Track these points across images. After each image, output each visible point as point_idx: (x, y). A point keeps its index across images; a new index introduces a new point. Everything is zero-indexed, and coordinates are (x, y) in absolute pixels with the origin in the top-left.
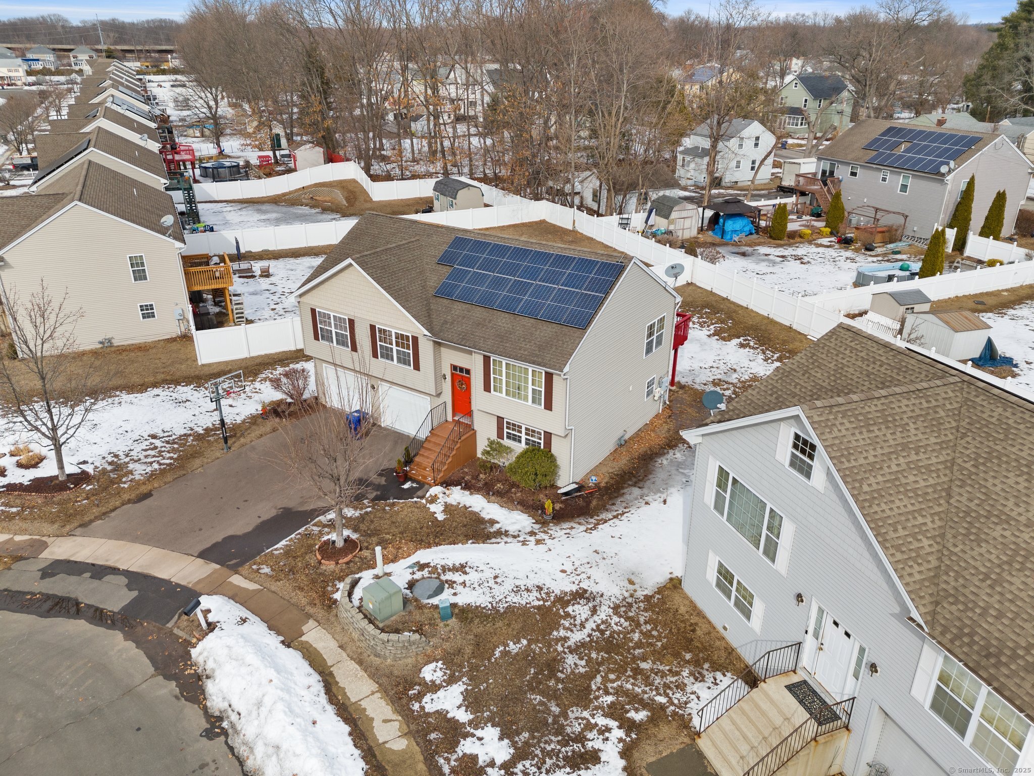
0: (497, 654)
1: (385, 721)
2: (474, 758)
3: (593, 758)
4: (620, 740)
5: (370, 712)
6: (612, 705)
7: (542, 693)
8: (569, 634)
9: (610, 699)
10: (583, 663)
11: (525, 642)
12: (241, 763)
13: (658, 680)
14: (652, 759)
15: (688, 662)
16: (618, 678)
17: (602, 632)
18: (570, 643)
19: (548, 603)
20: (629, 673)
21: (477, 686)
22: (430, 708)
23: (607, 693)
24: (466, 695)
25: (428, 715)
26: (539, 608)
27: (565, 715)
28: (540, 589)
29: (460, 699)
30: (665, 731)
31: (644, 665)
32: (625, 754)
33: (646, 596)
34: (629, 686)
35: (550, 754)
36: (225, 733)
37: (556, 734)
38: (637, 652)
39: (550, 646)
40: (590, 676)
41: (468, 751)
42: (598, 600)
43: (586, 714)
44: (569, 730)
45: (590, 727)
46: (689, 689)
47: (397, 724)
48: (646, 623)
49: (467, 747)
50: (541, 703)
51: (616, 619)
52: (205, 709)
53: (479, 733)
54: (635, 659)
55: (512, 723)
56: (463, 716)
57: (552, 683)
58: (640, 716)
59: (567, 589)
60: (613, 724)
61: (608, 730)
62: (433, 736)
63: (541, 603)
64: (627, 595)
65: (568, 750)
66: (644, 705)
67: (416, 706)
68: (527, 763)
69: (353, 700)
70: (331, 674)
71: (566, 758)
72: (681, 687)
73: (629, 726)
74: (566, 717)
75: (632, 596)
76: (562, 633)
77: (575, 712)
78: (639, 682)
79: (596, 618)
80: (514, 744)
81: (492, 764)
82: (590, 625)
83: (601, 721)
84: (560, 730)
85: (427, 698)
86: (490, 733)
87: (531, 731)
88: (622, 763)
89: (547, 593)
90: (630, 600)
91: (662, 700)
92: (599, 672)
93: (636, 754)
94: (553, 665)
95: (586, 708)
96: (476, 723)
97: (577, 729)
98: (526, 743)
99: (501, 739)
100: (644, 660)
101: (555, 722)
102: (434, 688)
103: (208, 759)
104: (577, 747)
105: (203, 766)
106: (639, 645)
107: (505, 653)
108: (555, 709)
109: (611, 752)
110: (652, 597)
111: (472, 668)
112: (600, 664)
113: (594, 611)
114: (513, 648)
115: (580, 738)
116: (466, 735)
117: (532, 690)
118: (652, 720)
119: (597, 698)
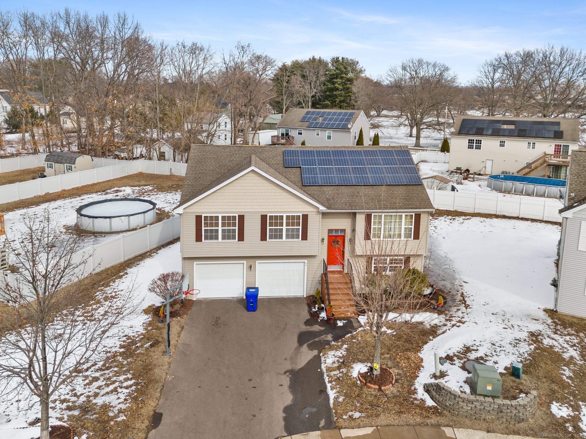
8: (569, 354)
11: (565, 368)
17: (575, 346)
18: (577, 357)
19: (535, 345)
28: (518, 340)
39: (575, 364)
42: (542, 333)
48: (577, 333)
51: (566, 338)
59: (526, 335)
64: (546, 326)
76: (566, 355)
79: (561, 341)
82: (565, 345)
89: (525, 341)
90: (552, 327)
110: (555, 321)
113: (553, 339)
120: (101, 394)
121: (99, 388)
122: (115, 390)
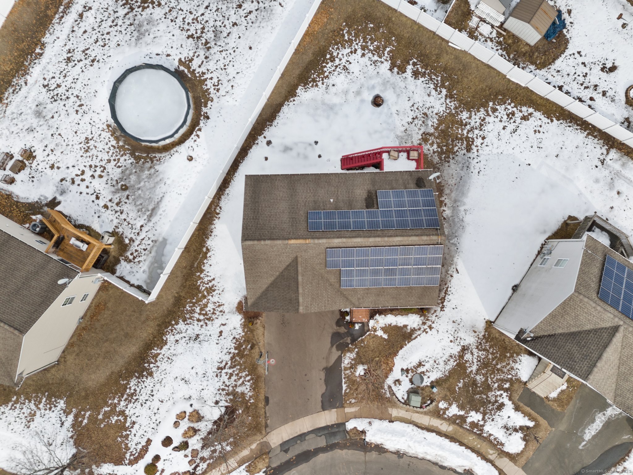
0: (457, 390)
1: (441, 424)
2: (473, 422)
3: (502, 405)
4: (507, 396)
5: (435, 425)
6: (498, 386)
7: (478, 394)
8: (471, 369)
9: (496, 385)
10: (482, 377)
11: (462, 381)
12: (417, 458)
13: (505, 370)
14: (518, 398)
15: (510, 357)
16: (494, 376)
17: (480, 361)
18: (474, 372)
19: (458, 361)
20: (496, 372)
21: (459, 403)
22: (450, 415)
23: (495, 383)
24: (458, 406)
25: (451, 417)
26: (457, 365)
27: (488, 397)
28: (451, 356)
29: (457, 409)
30: (516, 386)
31: (499, 367)
32: (510, 399)
33: (483, 336)
34: (499, 377)
35: (491, 410)
36: (403, 454)
37: (489, 404)
38: (494, 362)
39: (469, 377)
40: (487, 380)
41: (471, 421)
42: (470, 347)
43: (493, 393)
44: (492, 401)
45: (496, 396)
46: (515, 368)
47: (445, 423)
48: (490, 348)
49: (469, 420)
50: (480, 397)
51: (480, 353)
52: (391, 452)
53: (469, 415)
54: (495, 366)
55: (476, 407)
56: (462, 413)
57: (478, 389)
58: (507, 386)
59: (459, 350)
60: (502, 392)
61: (502, 395)
62: (457, 422)
63: (456, 362)
64: (477, 339)
65: (495, 407)
66: (507, 381)
67: (446, 416)
68: (487, 415)
69: (427, 425)
70: (413, 421)
71: (496, 409)
72: (512, 368)
73: (506, 390)
74: (489, 397)
75: (479, 338)
76: (470, 370)
77: (490, 394)
78: (501, 374)
79: (475, 356)
80: (481, 413)
81: (479, 421)
82: (475, 361)
83: (498, 393)
84: (490, 402)
85: (447, 412)
86: (473, 413)
87: (482, 406)
88: (511, 402)
89: (455, 357)
90: (479, 341)
91: (510, 376)
92: (488, 377)
93: (513, 398)
94: (474, 383)
95: (492, 391)
96: (467, 412)
97: (494, 399)
98: (484, 410)
99: (477, 413)
100: (497, 364)
101: (487, 400)
102: (447, 409)
103: (408, 463)
104: (497, 404)
105: (409, 465)
106: (493, 359)
107: (459, 388)
108: (485, 397)
109: (506, 401)
110: (485, 334)
111: (454, 398)
112: (487, 374)
113: (472, 354)
114: (460, 385)
115: (496, 401)
116: (467, 417)
117: (474, 394)
118: (511, 385)
119: (493, 386)
120: (238, 385)
121: (235, 381)
122: (243, 383)
